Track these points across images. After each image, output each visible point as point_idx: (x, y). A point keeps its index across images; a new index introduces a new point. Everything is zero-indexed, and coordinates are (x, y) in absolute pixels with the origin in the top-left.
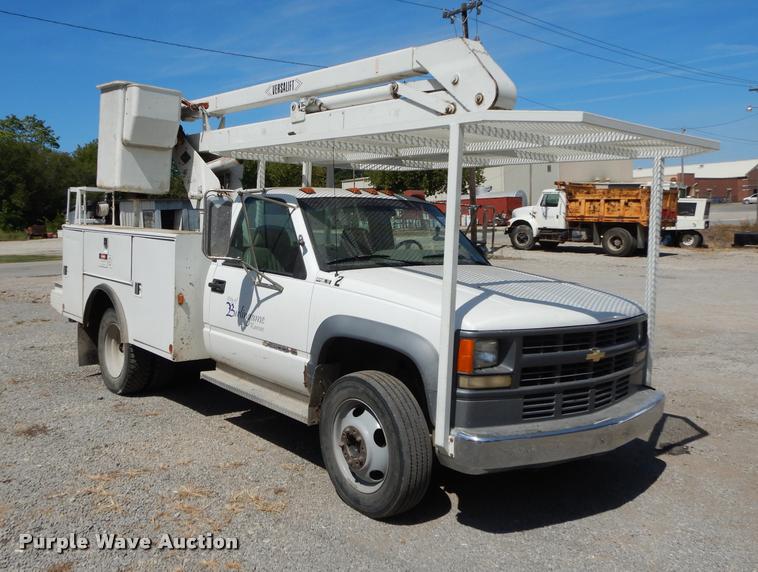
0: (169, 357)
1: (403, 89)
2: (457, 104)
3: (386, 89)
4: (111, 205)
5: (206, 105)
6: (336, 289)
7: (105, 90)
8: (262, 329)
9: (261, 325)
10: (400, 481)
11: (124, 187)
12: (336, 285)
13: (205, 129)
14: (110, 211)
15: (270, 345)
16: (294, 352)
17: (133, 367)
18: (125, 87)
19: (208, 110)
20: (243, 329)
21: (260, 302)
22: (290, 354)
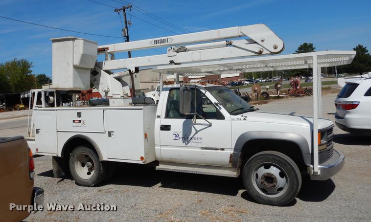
0: (141, 162)
1: (234, 43)
2: (264, 49)
3: (224, 42)
4: (54, 98)
5: (108, 49)
6: (245, 121)
7: (54, 41)
8: (200, 143)
9: (200, 141)
10: (297, 188)
11: (74, 88)
12: (244, 120)
13: (106, 59)
14: (54, 100)
15: (206, 148)
16: (223, 149)
17: (102, 172)
18: (74, 39)
19: (109, 51)
20: (186, 144)
21: (197, 132)
22: (220, 151)
